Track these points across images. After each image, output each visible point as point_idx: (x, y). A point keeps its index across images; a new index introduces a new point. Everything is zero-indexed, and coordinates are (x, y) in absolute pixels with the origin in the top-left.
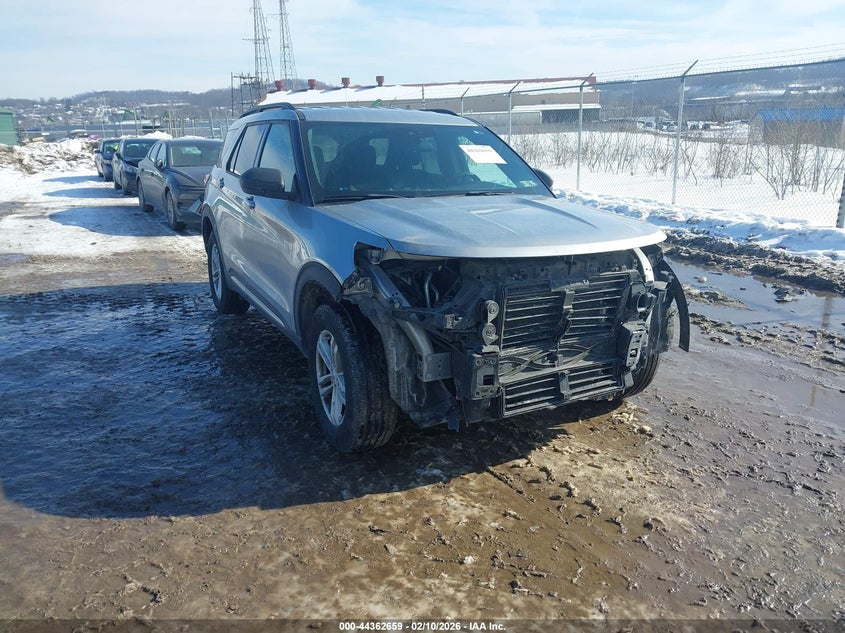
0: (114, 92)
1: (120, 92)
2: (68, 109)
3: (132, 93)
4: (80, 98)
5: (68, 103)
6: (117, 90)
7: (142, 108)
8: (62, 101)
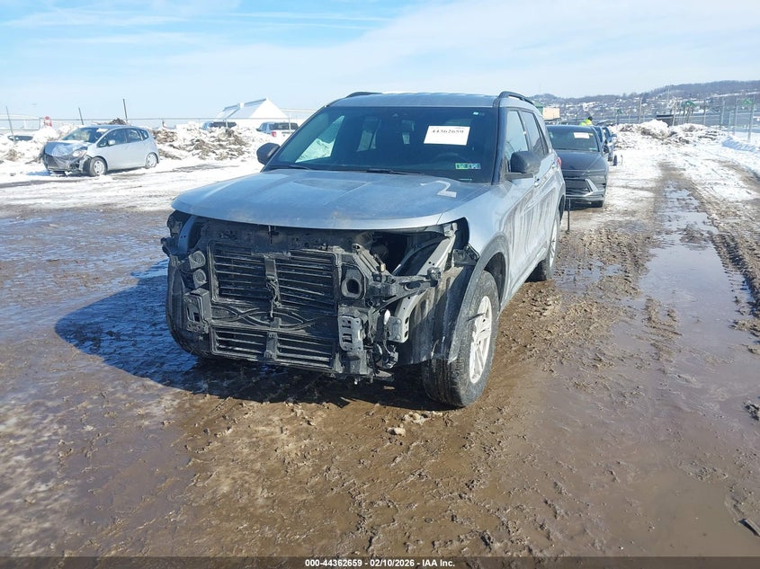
0: (690, 85)
1: (696, 85)
2: (644, 101)
3: (707, 85)
4: (656, 93)
5: (645, 97)
6: (693, 83)
7: (712, 99)
8: (641, 95)
